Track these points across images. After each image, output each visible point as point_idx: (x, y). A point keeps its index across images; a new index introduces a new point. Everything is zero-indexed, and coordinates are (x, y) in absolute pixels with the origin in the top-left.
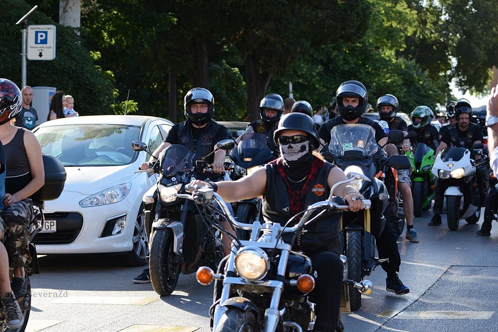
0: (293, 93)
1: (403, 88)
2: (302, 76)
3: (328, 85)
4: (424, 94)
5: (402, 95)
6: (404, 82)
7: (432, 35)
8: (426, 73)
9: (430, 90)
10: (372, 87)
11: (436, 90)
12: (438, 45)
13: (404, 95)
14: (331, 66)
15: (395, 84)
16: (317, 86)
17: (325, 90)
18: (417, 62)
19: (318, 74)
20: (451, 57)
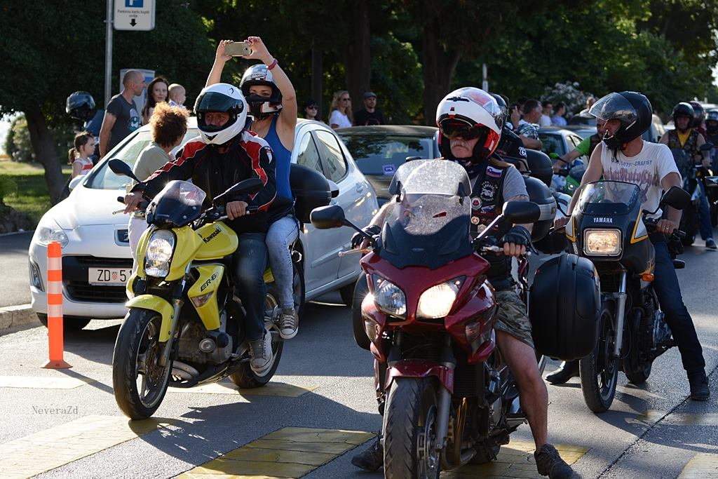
0: (488, 80)
1: (647, 75)
2: (502, 56)
3: (539, 70)
4: (677, 84)
5: (645, 85)
6: (649, 66)
8: (681, 54)
9: (686, 79)
10: (602, 73)
11: (695, 79)
12: (698, 14)
13: (648, 86)
14: (543, 42)
15: (635, 70)
16: (523, 71)
17: (534, 76)
18: (667, 38)
19: (524, 53)
20: (715, 31)
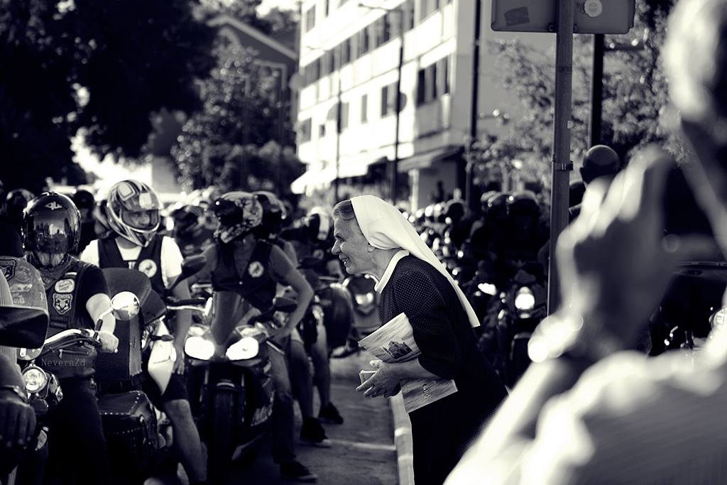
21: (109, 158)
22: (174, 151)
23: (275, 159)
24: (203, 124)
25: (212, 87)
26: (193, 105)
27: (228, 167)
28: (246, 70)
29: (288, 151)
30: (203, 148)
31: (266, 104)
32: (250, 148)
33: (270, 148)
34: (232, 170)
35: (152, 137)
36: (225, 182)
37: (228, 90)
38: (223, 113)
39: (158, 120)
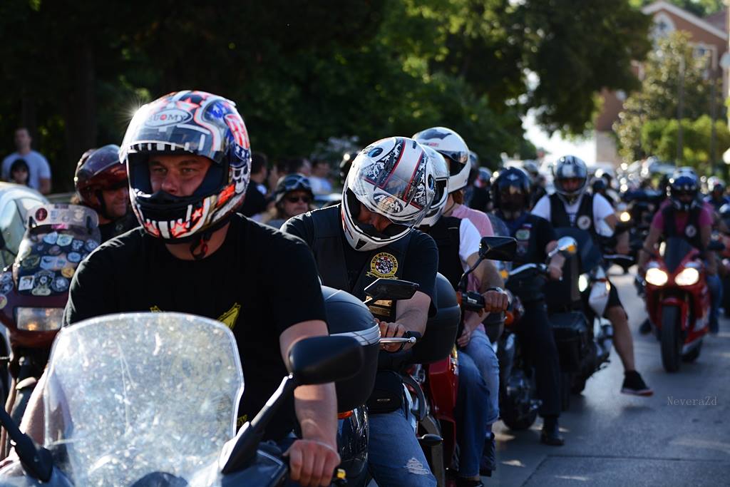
2: (260, 105)
3: (308, 122)
4: (480, 138)
7: (494, 33)
8: (485, 100)
9: (491, 131)
10: (386, 126)
11: (501, 130)
12: (504, 51)
14: (313, 87)
15: (427, 121)
16: (288, 123)
17: (301, 130)
18: (468, 80)
19: (290, 101)
20: (526, 71)
21: (557, 135)
22: (615, 126)
23: (708, 132)
24: (642, 102)
25: (650, 67)
26: (631, 85)
27: (665, 140)
28: (681, 50)
29: (719, 124)
30: (642, 123)
31: (700, 81)
32: (685, 123)
33: (703, 123)
34: (670, 144)
35: (595, 115)
36: (663, 154)
37: (664, 70)
38: (660, 91)
39: (599, 100)
